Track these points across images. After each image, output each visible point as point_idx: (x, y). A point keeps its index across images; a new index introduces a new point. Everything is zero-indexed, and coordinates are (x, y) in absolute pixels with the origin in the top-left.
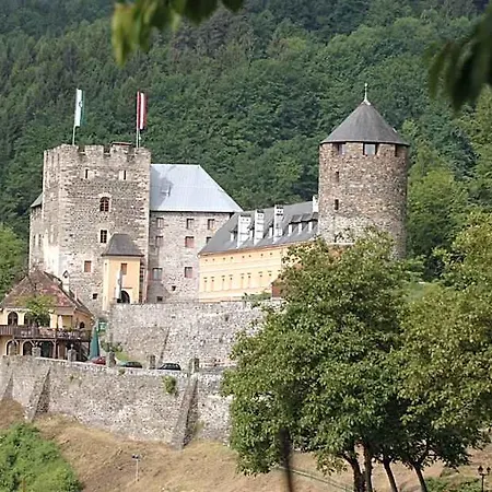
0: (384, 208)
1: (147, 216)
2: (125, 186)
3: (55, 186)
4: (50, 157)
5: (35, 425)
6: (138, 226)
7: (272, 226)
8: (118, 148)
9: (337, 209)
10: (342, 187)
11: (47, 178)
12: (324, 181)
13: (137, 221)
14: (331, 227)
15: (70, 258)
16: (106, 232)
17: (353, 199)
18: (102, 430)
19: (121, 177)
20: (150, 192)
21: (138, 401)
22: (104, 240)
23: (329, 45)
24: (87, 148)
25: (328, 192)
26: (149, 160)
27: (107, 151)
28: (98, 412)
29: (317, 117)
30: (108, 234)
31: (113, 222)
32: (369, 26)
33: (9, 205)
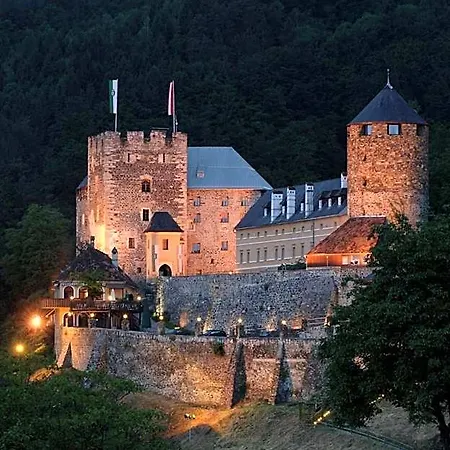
0: (408, 183)
1: (185, 195)
2: (164, 168)
3: (100, 169)
4: (94, 143)
5: (93, 390)
6: (178, 204)
7: (304, 202)
8: (156, 133)
9: (365, 185)
10: (369, 165)
11: (92, 162)
12: (352, 159)
13: (176, 200)
14: (360, 202)
15: (115, 236)
16: (147, 211)
17: (379, 175)
18: (156, 393)
19: (161, 160)
20: (188, 172)
21: (188, 366)
22: (146, 218)
23: (336, 32)
24: (129, 134)
25: (356, 169)
26: (185, 143)
27: (147, 136)
28: (151, 377)
29: (327, 98)
30: (150, 213)
31: (154, 202)
32: (373, 13)
33: (46, 187)
